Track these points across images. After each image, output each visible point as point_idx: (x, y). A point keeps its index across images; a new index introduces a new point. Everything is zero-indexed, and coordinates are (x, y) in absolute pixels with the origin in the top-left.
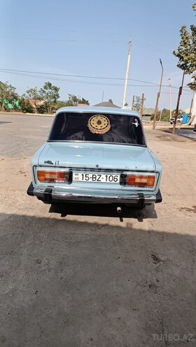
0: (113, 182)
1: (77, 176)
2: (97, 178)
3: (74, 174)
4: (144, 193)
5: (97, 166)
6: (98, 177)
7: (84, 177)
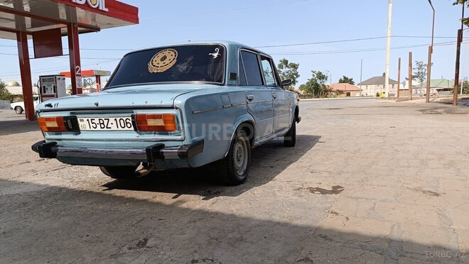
0: (126, 128)
1: (83, 123)
2: (106, 124)
3: (78, 119)
4: (167, 144)
5: (97, 105)
6: (106, 122)
7: (91, 125)
